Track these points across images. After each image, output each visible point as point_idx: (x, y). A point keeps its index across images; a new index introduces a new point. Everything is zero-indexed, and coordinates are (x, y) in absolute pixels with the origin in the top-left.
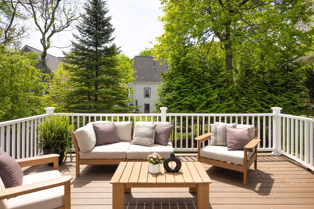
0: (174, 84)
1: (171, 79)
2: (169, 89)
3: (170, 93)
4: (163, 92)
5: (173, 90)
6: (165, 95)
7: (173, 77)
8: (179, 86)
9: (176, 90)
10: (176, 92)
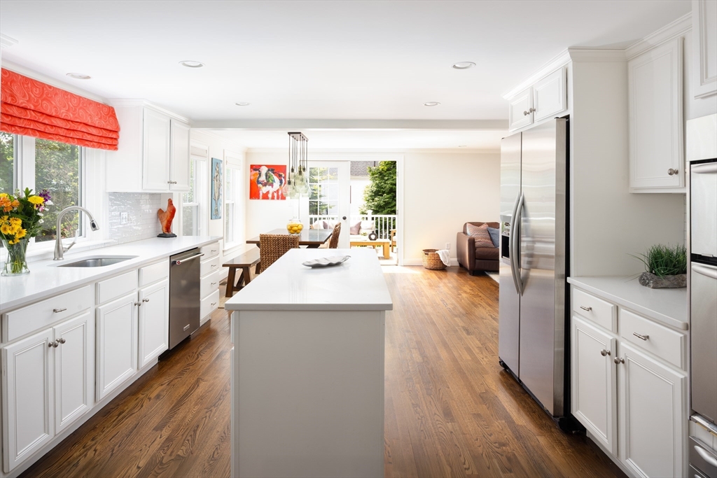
0: (385, 185)
1: (382, 178)
2: (379, 191)
3: (381, 197)
4: (371, 196)
5: (384, 193)
6: (373, 199)
7: (385, 176)
8: (392, 188)
9: (388, 194)
10: (388, 196)
